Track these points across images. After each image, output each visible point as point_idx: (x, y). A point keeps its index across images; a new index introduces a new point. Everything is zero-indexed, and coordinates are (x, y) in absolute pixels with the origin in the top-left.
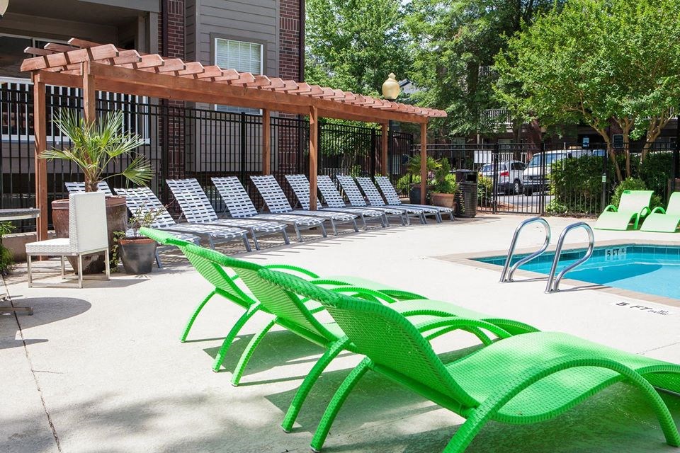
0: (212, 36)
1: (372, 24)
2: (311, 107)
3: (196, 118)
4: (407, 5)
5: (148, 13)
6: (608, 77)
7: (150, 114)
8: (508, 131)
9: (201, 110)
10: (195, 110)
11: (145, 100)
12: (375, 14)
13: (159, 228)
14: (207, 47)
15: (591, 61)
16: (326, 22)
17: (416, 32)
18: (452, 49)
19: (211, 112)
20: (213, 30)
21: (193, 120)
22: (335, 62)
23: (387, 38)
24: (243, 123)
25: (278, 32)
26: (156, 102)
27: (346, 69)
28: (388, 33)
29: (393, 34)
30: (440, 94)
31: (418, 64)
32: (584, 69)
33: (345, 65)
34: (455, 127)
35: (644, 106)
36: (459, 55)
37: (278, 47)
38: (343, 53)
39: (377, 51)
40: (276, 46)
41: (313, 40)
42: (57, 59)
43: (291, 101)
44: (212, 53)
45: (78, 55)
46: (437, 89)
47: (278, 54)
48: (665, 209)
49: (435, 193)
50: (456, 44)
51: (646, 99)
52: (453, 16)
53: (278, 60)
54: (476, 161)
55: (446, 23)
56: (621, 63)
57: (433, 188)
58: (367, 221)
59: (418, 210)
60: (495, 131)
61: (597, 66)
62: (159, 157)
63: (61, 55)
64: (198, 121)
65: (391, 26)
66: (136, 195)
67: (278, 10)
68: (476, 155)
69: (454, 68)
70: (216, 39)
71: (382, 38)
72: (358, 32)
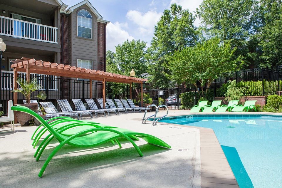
0: (77, 59)
1: (135, 57)
2: (103, 78)
3: (71, 82)
4: (146, 51)
5: (57, 52)
6: (194, 68)
7: (57, 81)
8: (176, 87)
9: (73, 80)
10: (71, 80)
11: (56, 77)
12: (136, 54)
13: (70, 112)
14: (75, 62)
15: (189, 63)
16: (122, 57)
17: (148, 59)
18: (158, 63)
19: (76, 80)
20: (77, 57)
21: (70, 83)
22: (125, 68)
23: (140, 61)
24: (84, 83)
25: (97, 57)
26: (59, 77)
27: (128, 70)
28: (140, 59)
29: (142, 60)
30: (155, 77)
31: (149, 68)
32: (187, 66)
33: (127, 69)
34: (160, 86)
35: (204, 76)
36: (160, 65)
37: (97, 61)
38: (127, 65)
39: (137, 65)
40: (96, 61)
41: (119, 62)
42: (20, 64)
43: (96, 76)
44: (76, 64)
45: (25, 62)
46: (155, 75)
47: (97, 63)
48: (211, 106)
49: (145, 104)
50: (159, 62)
51: (204, 74)
52: (158, 54)
53: (97, 66)
54: (159, 94)
55: (156, 56)
56: (198, 64)
57: (145, 102)
58: (120, 112)
59: (138, 108)
60: (172, 87)
61: (191, 65)
62: (60, 94)
63: (21, 63)
64: (72, 83)
65: (141, 57)
66: (47, 104)
67: (97, 51)
68: (159, 93)
69: (159, 69)
70: (78, 60)
71: (138, 61)
72: (131, 59)
